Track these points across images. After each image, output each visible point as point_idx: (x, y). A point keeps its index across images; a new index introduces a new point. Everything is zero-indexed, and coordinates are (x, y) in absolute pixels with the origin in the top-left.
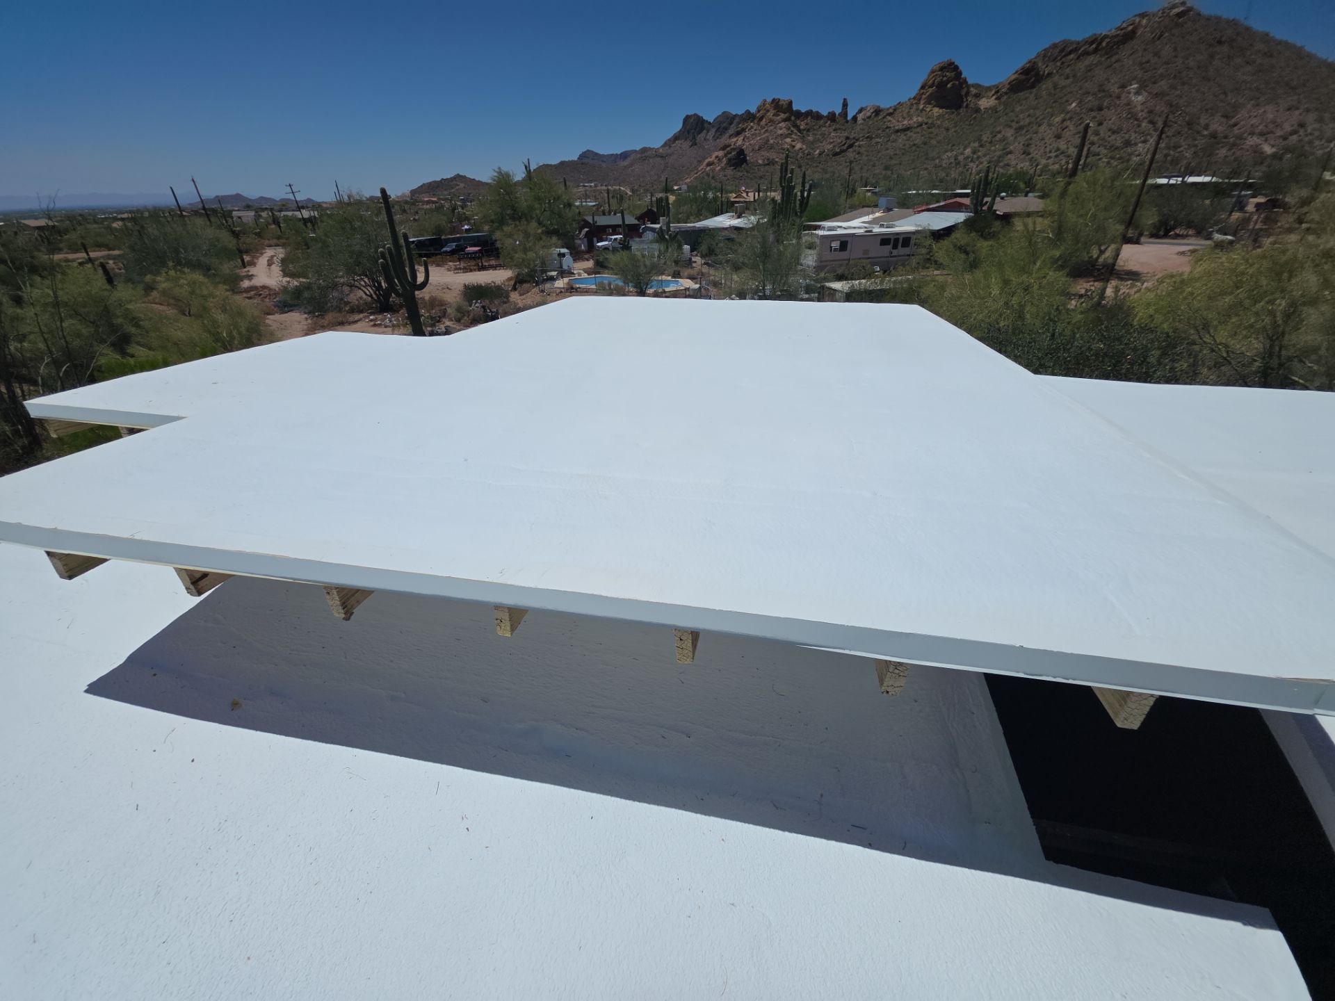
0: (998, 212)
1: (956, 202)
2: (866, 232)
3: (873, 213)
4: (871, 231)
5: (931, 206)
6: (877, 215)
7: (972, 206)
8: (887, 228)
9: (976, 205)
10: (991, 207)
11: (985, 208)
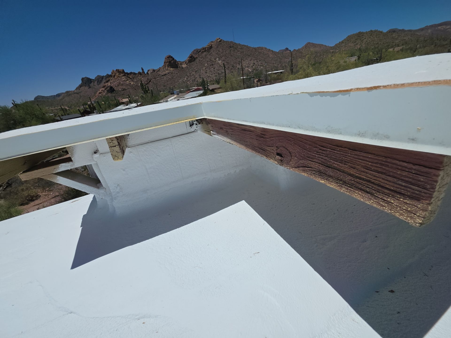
1: (197, 88)
3: (174, 96)
5: (191, 91)
6: (175, 96)
8: (183, 98)
9: (204, 88)
10: (208, 88)
11: (206, 88)
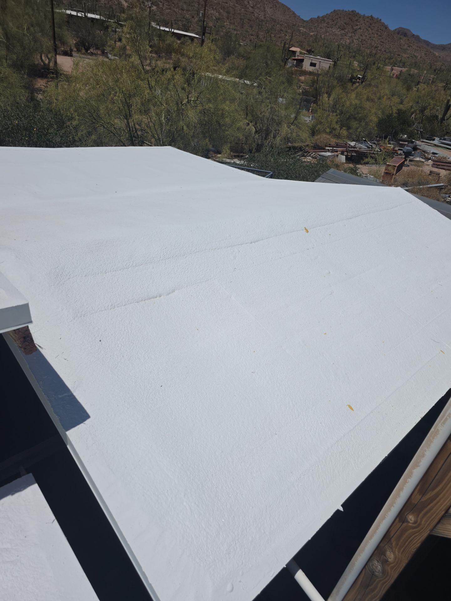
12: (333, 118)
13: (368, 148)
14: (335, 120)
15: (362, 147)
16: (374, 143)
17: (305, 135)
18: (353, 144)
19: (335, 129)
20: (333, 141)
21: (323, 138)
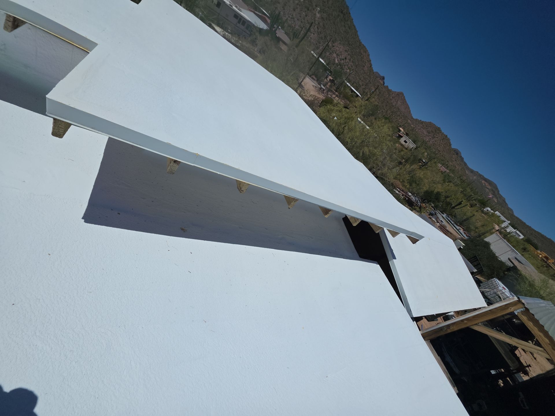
0: (277, 35)
1: (265, 18)
2: (230, 5)
4: (232, 6)
5: (256, 12)
7: (270, 25)
8: (238, 9)
10: (275, 30)
11: (274, 29)
12: (407, 177)
13: (416, 200)
14: (408, 178)
15: (413, 198)
16: (419, 200)
17: (392, 177)
18: (410, 194)
19: (404, 182)
20: (401, 187)
21: (398, 183)
